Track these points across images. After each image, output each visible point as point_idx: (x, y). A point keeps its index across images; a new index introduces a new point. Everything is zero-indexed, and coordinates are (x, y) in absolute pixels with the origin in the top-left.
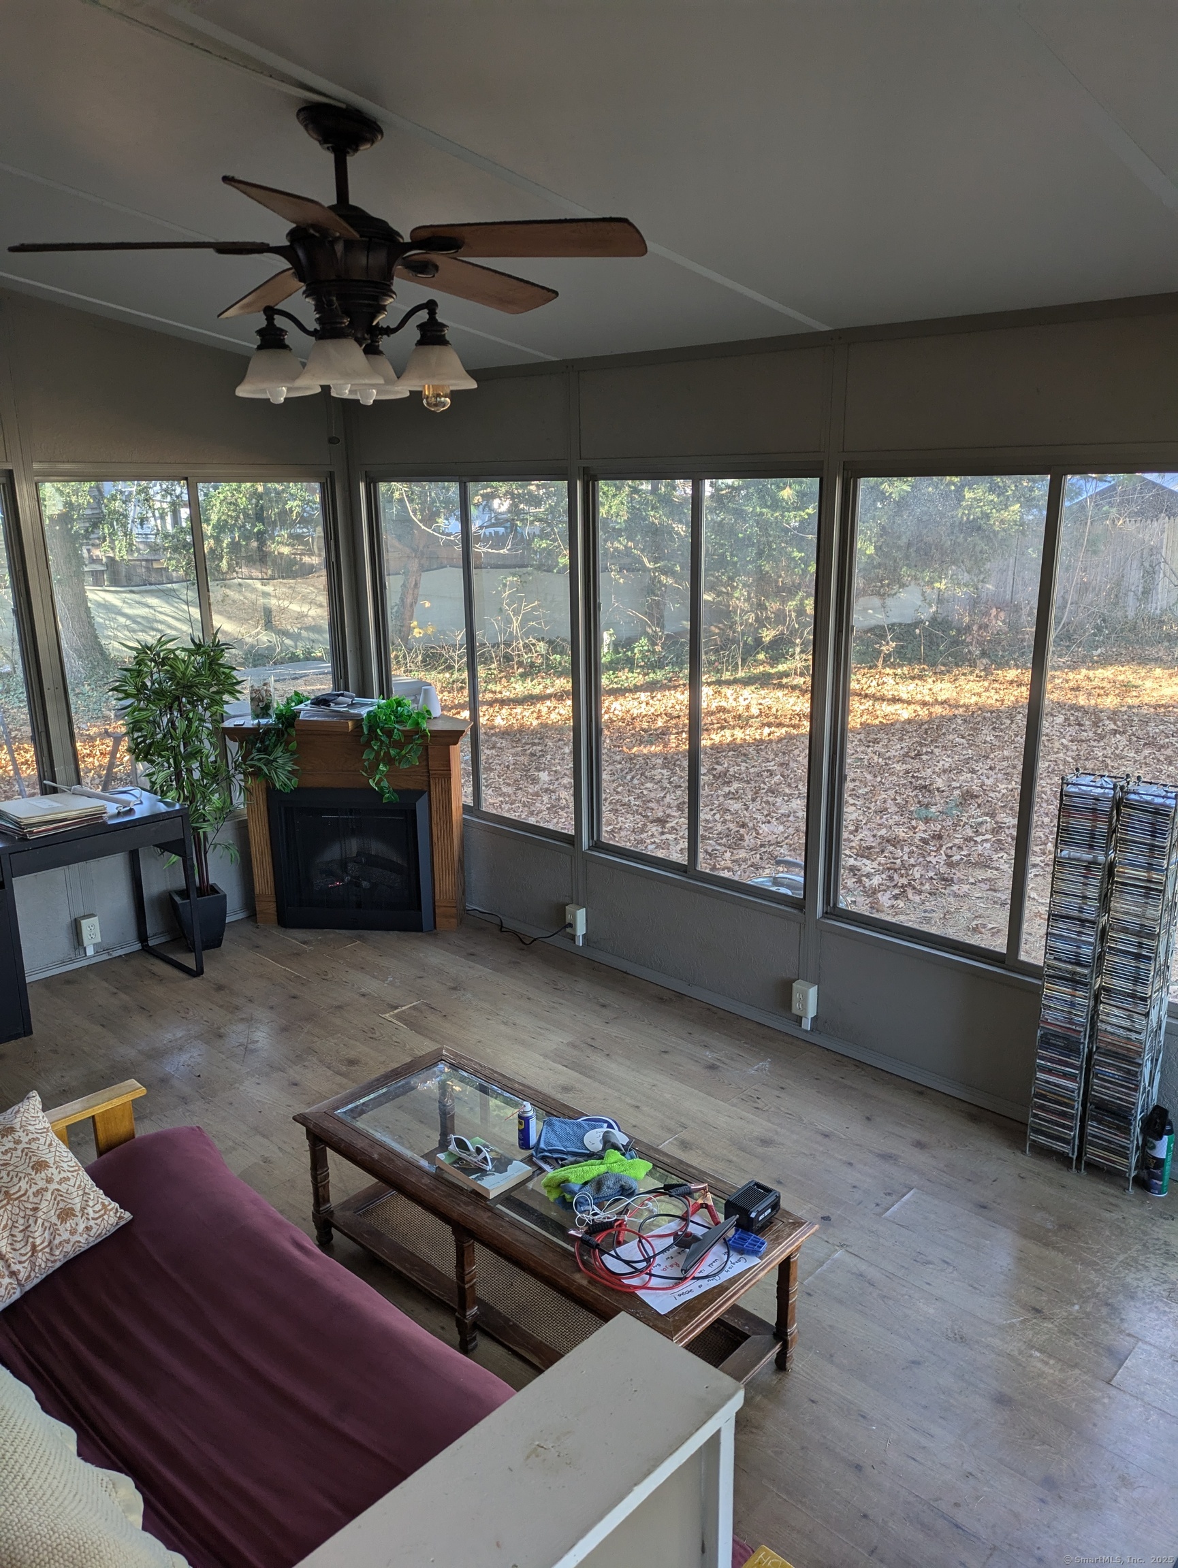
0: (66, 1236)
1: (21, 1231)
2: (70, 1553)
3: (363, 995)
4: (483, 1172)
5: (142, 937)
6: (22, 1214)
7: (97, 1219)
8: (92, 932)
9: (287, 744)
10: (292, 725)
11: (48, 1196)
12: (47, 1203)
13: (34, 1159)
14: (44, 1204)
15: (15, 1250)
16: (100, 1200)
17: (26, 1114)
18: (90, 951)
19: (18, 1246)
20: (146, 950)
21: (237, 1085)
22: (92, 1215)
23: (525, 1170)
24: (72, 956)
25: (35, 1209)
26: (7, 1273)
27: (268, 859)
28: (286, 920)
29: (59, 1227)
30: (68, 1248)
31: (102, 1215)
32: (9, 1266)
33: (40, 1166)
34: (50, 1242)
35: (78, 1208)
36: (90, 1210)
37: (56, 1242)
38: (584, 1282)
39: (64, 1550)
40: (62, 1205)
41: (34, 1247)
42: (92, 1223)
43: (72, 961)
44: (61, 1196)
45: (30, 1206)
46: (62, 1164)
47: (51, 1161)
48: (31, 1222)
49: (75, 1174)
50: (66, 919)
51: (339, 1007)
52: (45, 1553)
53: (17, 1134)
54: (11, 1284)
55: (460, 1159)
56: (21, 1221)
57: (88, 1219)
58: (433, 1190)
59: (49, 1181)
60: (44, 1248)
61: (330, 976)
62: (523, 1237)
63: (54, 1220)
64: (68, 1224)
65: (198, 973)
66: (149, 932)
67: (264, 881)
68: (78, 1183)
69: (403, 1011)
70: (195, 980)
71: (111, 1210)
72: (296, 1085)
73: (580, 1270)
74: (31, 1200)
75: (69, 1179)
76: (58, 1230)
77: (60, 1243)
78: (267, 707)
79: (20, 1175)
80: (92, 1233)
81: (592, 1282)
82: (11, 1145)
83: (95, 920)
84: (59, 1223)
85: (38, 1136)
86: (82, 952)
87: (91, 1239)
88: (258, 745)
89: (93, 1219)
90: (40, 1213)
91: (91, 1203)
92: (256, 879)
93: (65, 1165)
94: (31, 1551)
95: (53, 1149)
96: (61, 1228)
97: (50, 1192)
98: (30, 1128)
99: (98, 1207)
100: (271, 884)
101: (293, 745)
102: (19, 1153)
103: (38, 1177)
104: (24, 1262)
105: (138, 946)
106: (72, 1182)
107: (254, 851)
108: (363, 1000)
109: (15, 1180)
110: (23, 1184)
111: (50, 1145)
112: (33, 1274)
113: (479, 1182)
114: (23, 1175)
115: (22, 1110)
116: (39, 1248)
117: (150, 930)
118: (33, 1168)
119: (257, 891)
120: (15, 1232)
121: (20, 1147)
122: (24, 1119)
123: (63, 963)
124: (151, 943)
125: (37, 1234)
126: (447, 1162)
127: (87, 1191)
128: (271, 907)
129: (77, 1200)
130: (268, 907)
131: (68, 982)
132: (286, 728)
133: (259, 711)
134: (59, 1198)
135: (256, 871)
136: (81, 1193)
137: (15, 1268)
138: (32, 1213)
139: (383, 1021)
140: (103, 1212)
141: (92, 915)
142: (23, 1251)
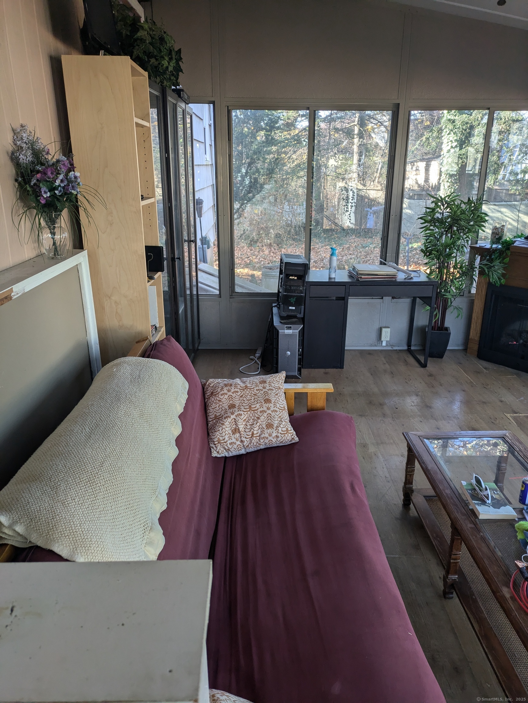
0: (267, 435)
1: (250, 425)
2: (77, 538)
3: (501, 401)
4: (483, 502)
5: (409, 345)
6: (253, 418)
7: (282, 434)
8: (386, 334)
9: (504, 259)
10: (508, 249)
11: (265, 415)
12: (264, 418)
13: (267, 397)
14: (262, 418)
15: (245, 431)
16: (287, 427)
17: (274, 379)
18: (384, 344)
19: (247, 430)
20: (409, 351)
21: (411, 418)
22: (280, 431)
23: (511, 514)
24: (376, 344)
25: (258, 418)
26: (240, 440)
27: (480, 321)
28: (482, 355)
29: (265, 430)
30: (267, 441)
31: (285, 434)
32: (241, 437)
33: (268, 401)
34: (260, 435)
35: (275, 425)
36: (280, 429)
37: (262, 436)
38: (508, 596)
39: (76, 536)
40: (269, 421)
41: (253, 434)
42: (279, 435)
43: (375, 346)
44: (271, 417)
45: (257, 416)
46: (277, 404)
47: (273, 401)
48: (255, 423)
49: (281, 411)
50: (376, 326)
51: (484, 403)
52: (68, 532)
53: (266, 384)
54: (240, 445)
55: (475, 489)
56: (251, 421)
57: (278, 432)
58: (448, 498)
59: (268, 409)
60: (257, 436)
61: (489, 387)
62: (485, 549)
63: (264, 426)
64: (269, 431)
65: (424, 366)
66: (413, 343)
67: (475, 334)
68: (280, 415)
69: (520, 416)
70: (422, 369)
71: (290, 433)
72: (438, 429)
73: (508, 587)
74: (258, 413)
75: (277, 411)
76: (264, 431)
77: (264, 437)
78: (500, 238)
79: (258, 401)
80: (279, 439)
81: (512, 598)
82: (261, 388)
83: (388, 330)
84: (265, 428)
85: (274, 389)
86: (381, 343)
87: (278, 442)
88: (488, 257)
89: (280, 433)
90: (259, 421)
91: (282, 426)
92: (472, 331)
93: (278, 405)
94: (64, 527)
95: (276, 397)
96: (266, 431)
97: (267, 413)
98: (272, 384)
99: (284, 429)
100: (478, 335)
101: (507, 260)
102: (262, 392)
103: (265, 405)
104: (247, 438)
105: (405, 348)
106: (277, 414)
107: (474, 316)
108: (500, 403)
109: (256, 402)
110: (258, 406)
111: (277, 394)
112: (250, 445)
113: (477, 506)
114: (259, 402)
115: (274, 376)
116: (255, 435)
117: (413, 342)
118: (264, 400)
119: (470, 337)
120: (248, 424)
121: (264, 390)
122: (272, 380)
123: (371, 345)
124: (412, 348)
125: (255, 429)
126: (465, 487)
127: (282, 420)
128: (476, 347)
129: (276, 422)
130: (475, 347)
131: (370, 354)
132: (505, 250)
133: (495, 240)
134: (269, 418)
135: (473, 326)
136: (279, 419)
137: (244, 439)
138: (256, 419)
139: (504, 417)
140: (285, 432)
141: (388, 327)
142: (248, 433)
